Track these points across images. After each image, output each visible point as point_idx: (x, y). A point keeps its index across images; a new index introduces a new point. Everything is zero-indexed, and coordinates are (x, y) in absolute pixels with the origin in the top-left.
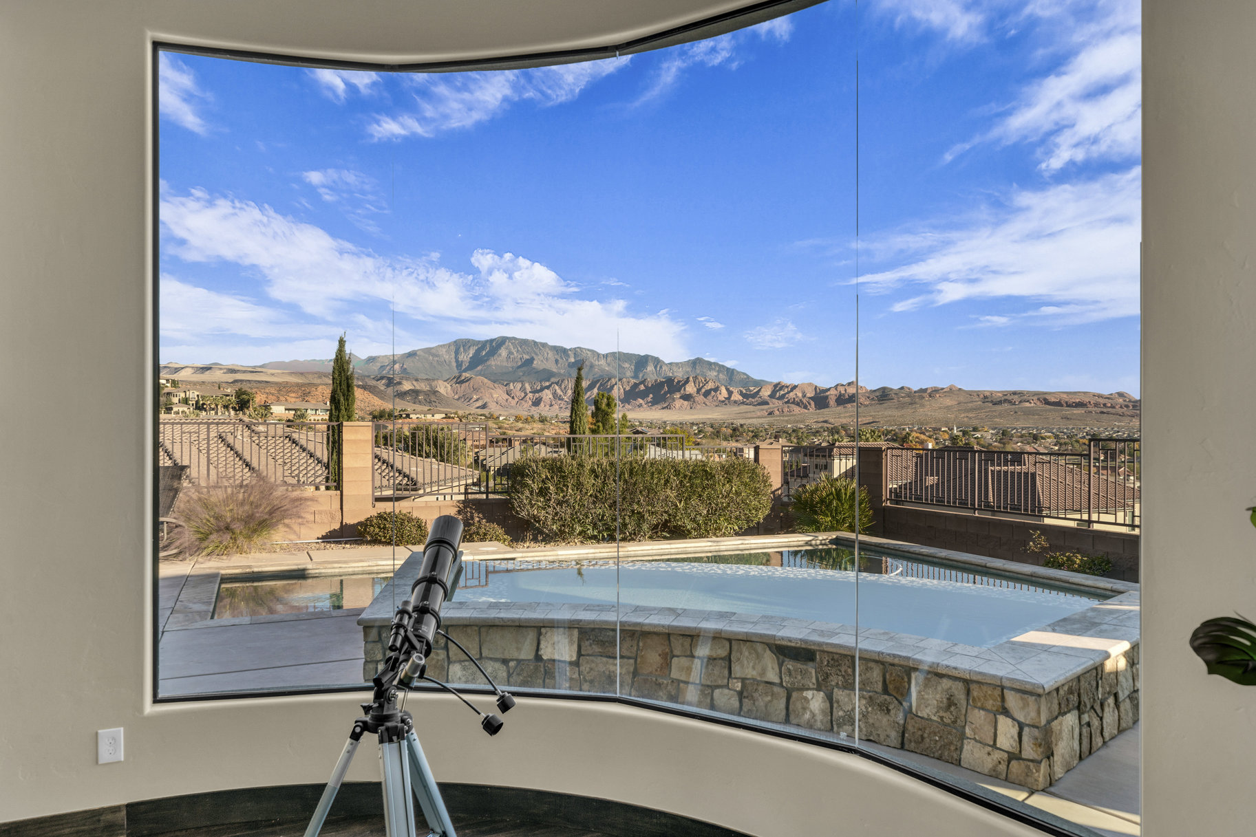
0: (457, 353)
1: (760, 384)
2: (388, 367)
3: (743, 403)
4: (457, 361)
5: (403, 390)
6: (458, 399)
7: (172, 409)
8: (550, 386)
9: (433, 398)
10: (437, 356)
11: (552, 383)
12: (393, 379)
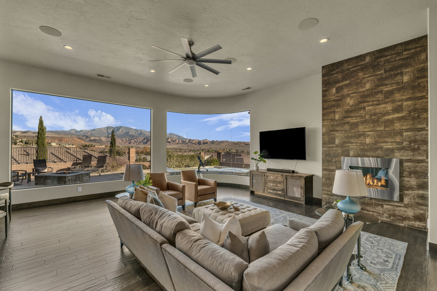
0: (107, 130)
1: (186, 139)
2: (87, 133)
3: (182, 144)
4: (107, 132)
5: (91, 139)
6: (108, 142)
8: (134, 139)
9: (100, 141)
10: (101, 130)
11: (134, 138)
12: (88, 136)
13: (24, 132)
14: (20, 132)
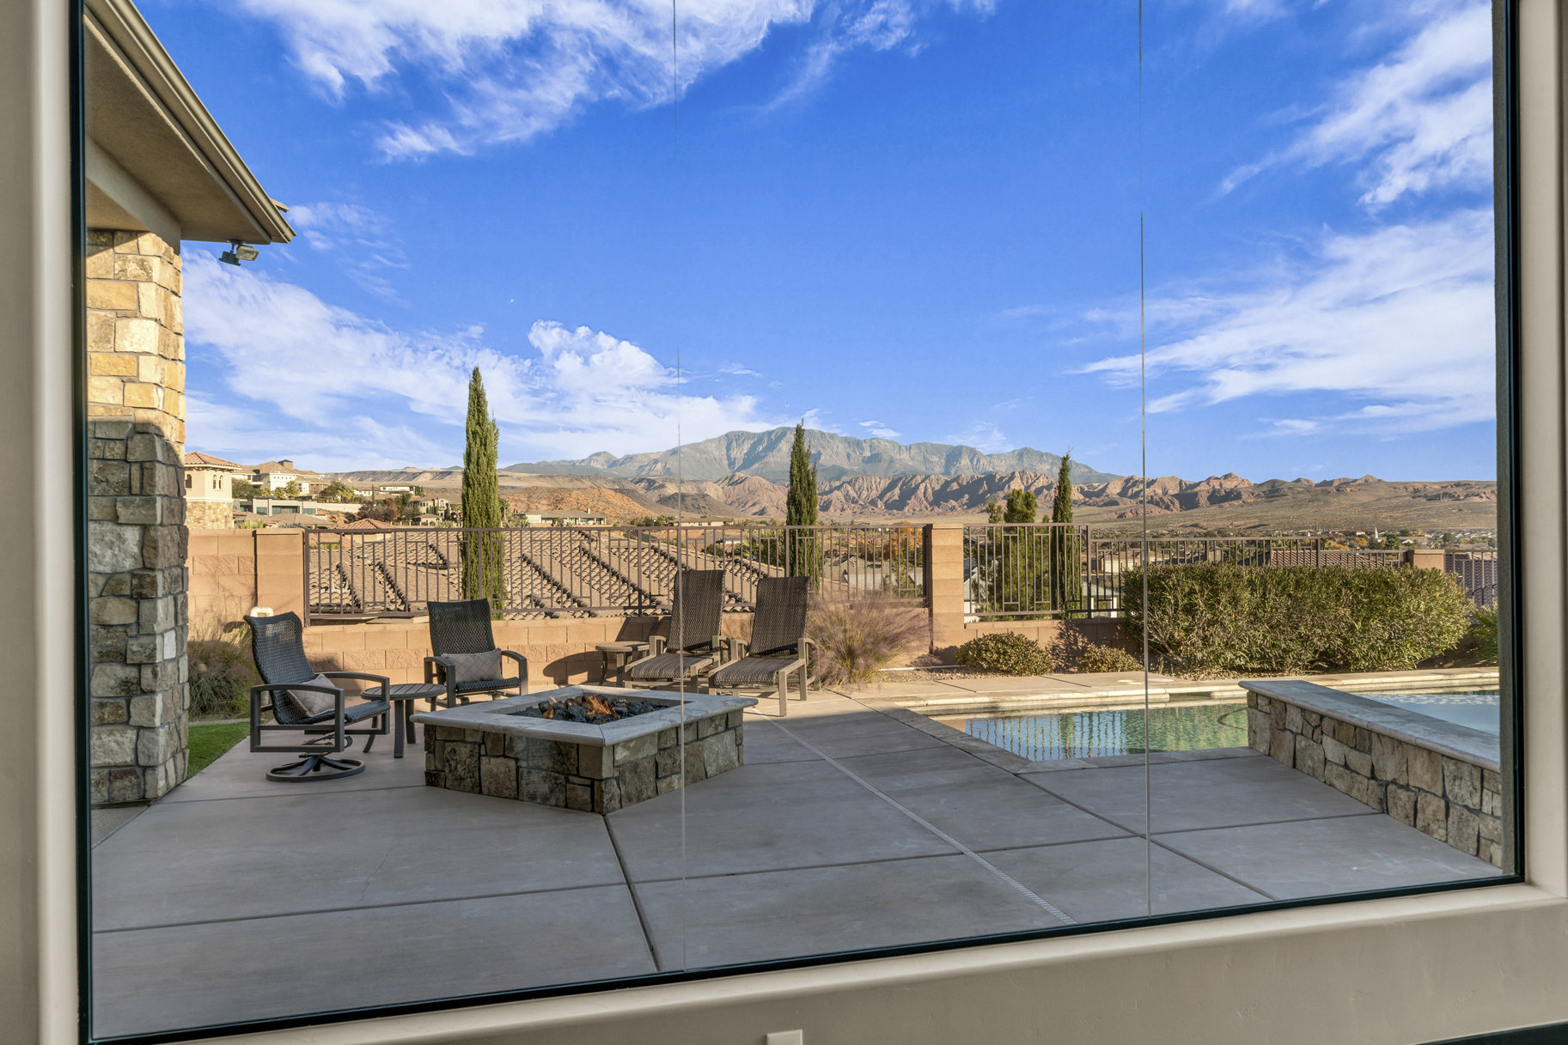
0: (728, 448)
1: (1107, 479)
2: (648, 468)
3: (1085, 503)
4: (729, 458)
5: (666, 494)
6: (731, 504)
7: (420, 519)
8: (841, 486)
9: (702, 503)
10: (705, 453)
11: (844, 483)
12: (654, 482)
13: (442, 473)
14: (431, 472)
